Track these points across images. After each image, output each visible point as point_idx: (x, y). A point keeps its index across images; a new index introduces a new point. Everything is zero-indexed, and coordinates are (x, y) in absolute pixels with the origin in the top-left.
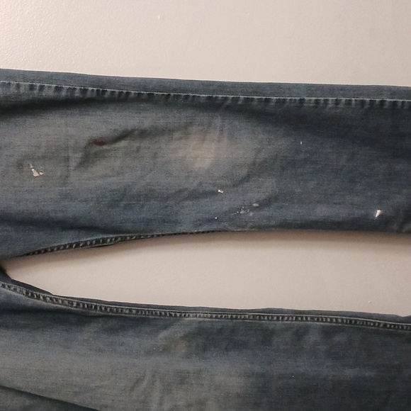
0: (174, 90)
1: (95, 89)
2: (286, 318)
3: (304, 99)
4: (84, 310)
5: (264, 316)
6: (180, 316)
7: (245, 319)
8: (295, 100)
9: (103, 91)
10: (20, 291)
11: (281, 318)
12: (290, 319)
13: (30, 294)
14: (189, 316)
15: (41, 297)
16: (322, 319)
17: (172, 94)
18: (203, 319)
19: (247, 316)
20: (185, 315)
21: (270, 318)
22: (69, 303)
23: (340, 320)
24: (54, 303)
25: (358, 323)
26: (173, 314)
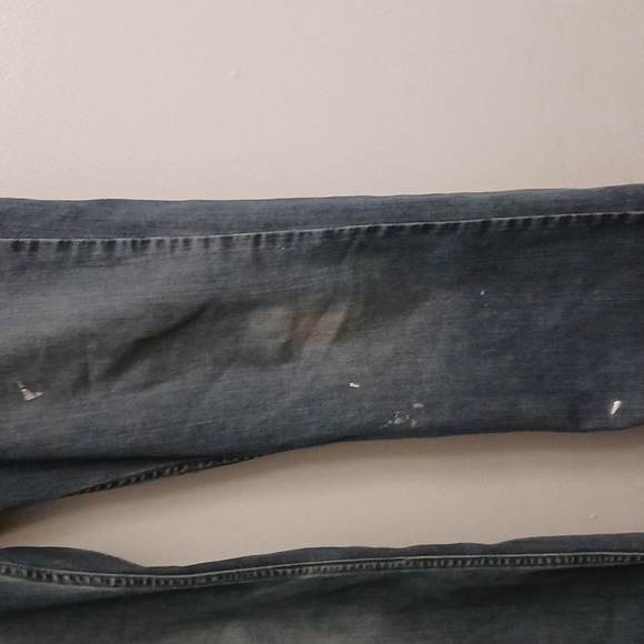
0: (267, 226)
1: (129, 240)
2: (469, 563)
3: (489, 222)
4: (129, 590)
5: (432, 560)
6: (293, 573)
7: (400, 567)
8: (474, 223)
9: (143, 242)
10: (18, 572)
11: (460, 563)
12: (476, 563)
13: (34, 575)
14: (307, 572)
15: (55, 578)
16: (529, 561)
17: (264, 234)
18: (331, 575)
19: (403, 563)
20: (300, 571)
21: (442, 563)
22: (102, 581)
23: (558, 561)
24: (77, 584)
25: (588, 560)
26: (280, 571)
